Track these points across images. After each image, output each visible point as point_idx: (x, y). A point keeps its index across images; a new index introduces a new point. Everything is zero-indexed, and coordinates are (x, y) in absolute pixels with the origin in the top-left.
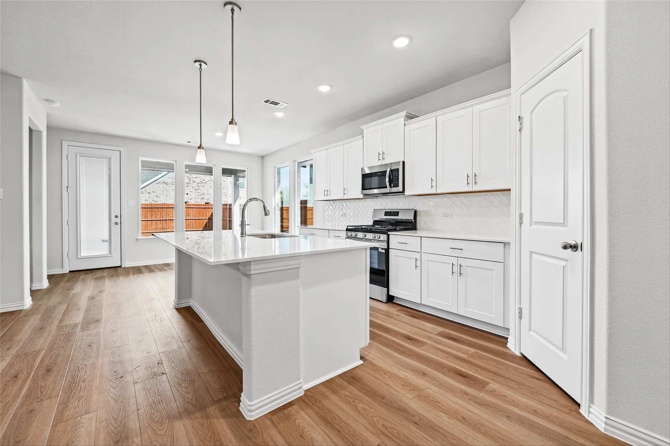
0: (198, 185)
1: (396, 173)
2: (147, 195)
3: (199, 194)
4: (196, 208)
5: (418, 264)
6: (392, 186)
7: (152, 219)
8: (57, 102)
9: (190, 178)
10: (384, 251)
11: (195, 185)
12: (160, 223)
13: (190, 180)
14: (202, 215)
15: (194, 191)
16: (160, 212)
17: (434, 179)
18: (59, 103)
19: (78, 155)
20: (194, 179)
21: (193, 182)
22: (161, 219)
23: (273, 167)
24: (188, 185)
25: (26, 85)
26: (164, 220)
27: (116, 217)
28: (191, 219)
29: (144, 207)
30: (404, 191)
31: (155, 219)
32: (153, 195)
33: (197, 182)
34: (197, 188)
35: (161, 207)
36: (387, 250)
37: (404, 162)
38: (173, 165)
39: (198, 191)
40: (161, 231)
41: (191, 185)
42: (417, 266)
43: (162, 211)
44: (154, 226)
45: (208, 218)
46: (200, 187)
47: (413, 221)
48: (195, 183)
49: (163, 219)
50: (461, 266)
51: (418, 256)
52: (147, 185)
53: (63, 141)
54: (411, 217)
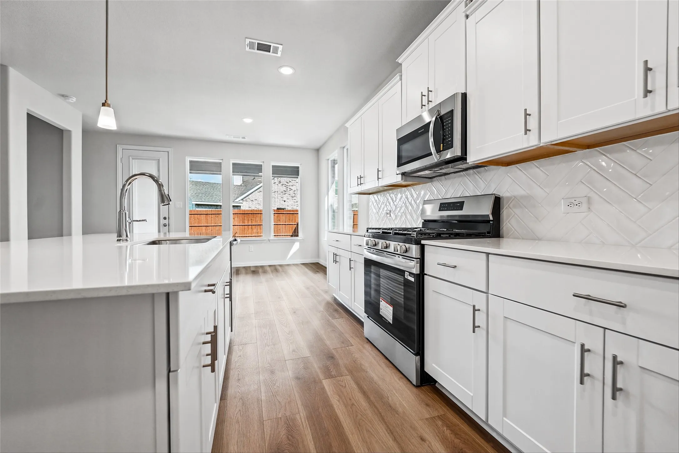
0: (294, 192)
1: (448, 121)
2: (250, 202)
3: (295, 201)
4: (286, 214)
5: (481, 320)
6: (441, 149)
7: (248, 224)
8: (74, 98)
9: (287, 186)
10: (412, 279)
11: (291, 192)
12: (255, 228)
13: (287, 188)
14: (291, 220)
15: (291, 198)
16: (255, 218)
17: (533, 110)
18: (75, 98)
19: (130, 157)
20: (291, 187)
21: (290, 189)
22: (256, 224)
23: (326, 160)
24: (286, 193)
25: (13, 73)
26: (259, 225)
27: (165, 218)
28: (282, 224)
29: (242, 213)
30: (466, 155)
31: (251, 224)
32: (255, 202)
33: (293, 190)
34: (294, 195)
35: (256, 213)
36: (421, 277)
37: (464, 96)
38: (220, 163)
39: (294, 198)
40: (256, 235)
41: (288, 193)
42: (476, 325)
43: (257, 216)
44: (250, 230)
45: (296, 224)
46: (297, 194)
47: (491, 218)
48: (292, 191)
49: (257, 224)
50: (616, 362)
51: (480, 300)
52: (251, 194)
53: (118, 145)
54: (486, 210)
